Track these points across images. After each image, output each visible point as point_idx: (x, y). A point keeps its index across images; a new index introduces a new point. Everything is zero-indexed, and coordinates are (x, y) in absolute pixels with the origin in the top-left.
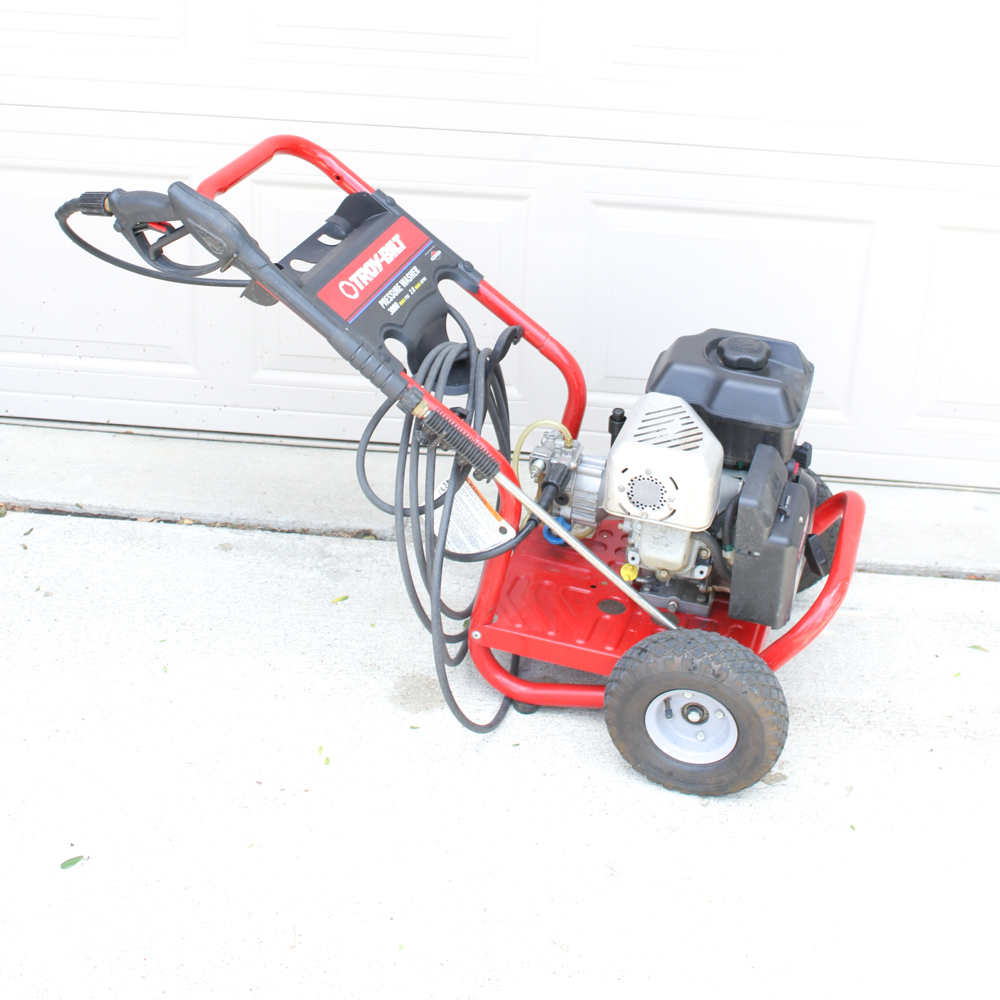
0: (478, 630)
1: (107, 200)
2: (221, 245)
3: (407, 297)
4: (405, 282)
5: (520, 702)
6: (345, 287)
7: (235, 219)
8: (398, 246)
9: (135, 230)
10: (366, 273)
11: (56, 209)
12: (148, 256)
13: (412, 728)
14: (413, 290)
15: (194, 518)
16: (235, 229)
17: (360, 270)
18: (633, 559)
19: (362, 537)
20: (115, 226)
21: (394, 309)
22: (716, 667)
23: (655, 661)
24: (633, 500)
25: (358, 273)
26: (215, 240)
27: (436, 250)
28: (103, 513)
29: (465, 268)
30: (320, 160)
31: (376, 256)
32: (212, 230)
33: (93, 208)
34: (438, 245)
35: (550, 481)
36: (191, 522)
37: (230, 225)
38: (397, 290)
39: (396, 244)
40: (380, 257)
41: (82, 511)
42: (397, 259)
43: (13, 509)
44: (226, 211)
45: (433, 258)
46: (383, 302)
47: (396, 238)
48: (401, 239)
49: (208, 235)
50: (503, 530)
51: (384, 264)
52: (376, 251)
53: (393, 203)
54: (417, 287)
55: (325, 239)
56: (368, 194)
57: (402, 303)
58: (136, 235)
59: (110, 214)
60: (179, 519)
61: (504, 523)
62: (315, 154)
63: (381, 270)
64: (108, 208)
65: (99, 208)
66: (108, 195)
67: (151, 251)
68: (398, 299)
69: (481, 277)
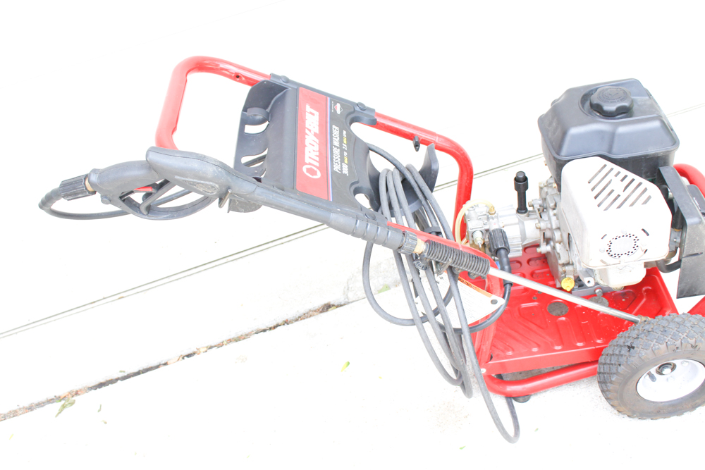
0: (484, 367)
1: (87, 182)
2: (213, 187)
3: (345, 154)
4: (336, 143)
5: (519, 397)
6: (309, 170)
7: (215, 160)
8: (313, 114)
9: (121, 198)
10: (311, 151)
11: (39, 201)
12: (141, 212)
13: (461, 448)
14: (345, 146)
15: (206, 345)
16: (220, 170)
17: (307, 150)
18: (589, 282)
19: (327, 310)
20: (102, 201)
21: (345, 171)
22: (692, 341)
23: (646, 353)
24: (611, 253)
25: (307, 155)
26: (208, 185)
27: (335, 104)
28: (141, 369)
29: (360, 109)
30: (222, 69)
31: (307, 131)
32: (201, 178)
33: (78, 194)
34: (335, 99)
35: (500, 247)
36: (205, 349)
37: (215, 168)
38: (336, 151)
39: (311, 113)
40: (310, 130)
41: (126, 374)
42: (320, 125)
43: (77, 393)
44: (205, 157)
45: (339, 112)
46: (337, 168)
47: (308, 108)
48: (311, 107)
49: (198, 183)
50: (494, 302)
51: (315, 135)
52: (304, 128)
53: (288, 81)
54: (345, 141)
55: (249, 129)
56: (267, 81)
57: (346, 161)
58: (124, 201)
59: (94, 193)
60: (196, 350)
61: (494, 297)
62: (218, 65)
63: (317, 141)
64: (90, 189)
65: (82, 192)
66: (86, 176)
67: (143, 209)
68: (342, 161)
69: (373, 110)
